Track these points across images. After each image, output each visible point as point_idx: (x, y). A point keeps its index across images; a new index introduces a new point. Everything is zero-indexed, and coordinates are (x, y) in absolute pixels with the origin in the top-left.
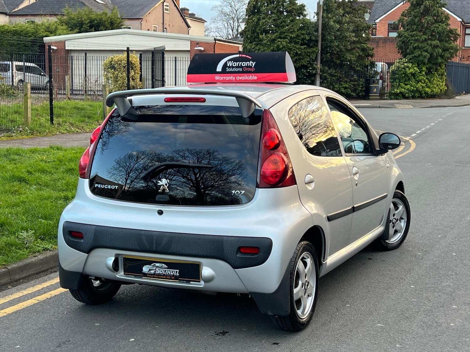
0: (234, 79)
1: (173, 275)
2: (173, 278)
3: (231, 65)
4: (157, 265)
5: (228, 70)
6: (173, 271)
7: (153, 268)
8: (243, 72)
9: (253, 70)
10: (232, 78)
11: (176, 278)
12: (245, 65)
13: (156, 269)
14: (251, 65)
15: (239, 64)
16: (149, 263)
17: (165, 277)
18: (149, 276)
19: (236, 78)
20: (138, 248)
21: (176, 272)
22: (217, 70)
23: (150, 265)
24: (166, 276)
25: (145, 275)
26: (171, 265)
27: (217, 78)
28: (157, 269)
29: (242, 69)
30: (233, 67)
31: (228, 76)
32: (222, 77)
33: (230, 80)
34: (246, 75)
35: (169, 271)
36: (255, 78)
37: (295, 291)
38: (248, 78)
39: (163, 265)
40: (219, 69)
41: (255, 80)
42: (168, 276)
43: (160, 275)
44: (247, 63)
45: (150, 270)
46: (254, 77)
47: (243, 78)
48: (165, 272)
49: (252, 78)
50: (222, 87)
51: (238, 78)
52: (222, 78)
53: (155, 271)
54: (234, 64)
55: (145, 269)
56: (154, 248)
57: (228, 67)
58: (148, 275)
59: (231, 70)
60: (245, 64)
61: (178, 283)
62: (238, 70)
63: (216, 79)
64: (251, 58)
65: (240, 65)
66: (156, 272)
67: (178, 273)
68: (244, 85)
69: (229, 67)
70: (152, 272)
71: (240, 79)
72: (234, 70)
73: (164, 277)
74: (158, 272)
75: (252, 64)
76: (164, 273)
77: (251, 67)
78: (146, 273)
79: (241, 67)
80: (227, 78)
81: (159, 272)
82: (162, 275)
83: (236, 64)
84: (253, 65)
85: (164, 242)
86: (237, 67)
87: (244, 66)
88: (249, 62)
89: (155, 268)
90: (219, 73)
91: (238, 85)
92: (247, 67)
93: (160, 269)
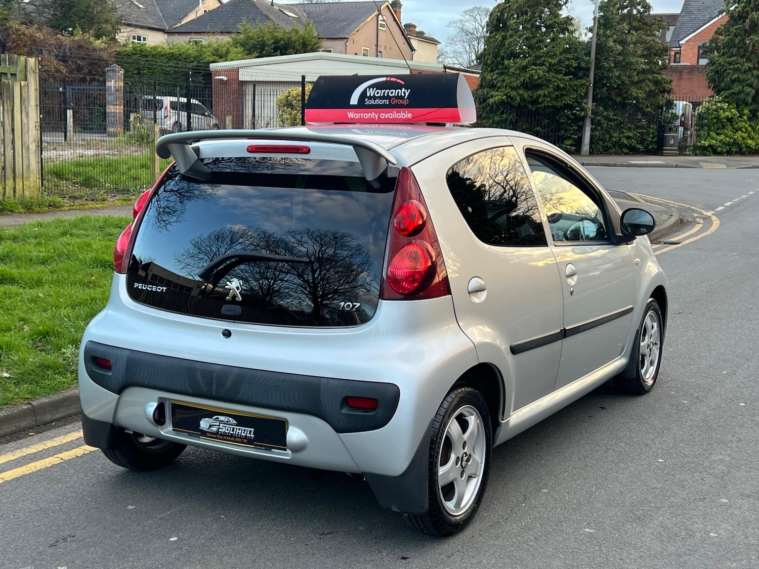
0: (377, 117)
1: (246, 436)
2: (246, 441)
3: (372, 95)
4: (222, 418)
5: (367, 102)
6: (245, 430)
7: (216, 424)
8: (390, 106)
9: (405, 103)
10: (373, 115)
11: (249, 441)
12: (393, 95)
13: (219, 426)
14: (403, 95)
15: (384, 93)
16: (210, 414)
17: (233, 439)
18: (210, 435)
19: (379, 116)
20: (190, 390)
21: (249, 432)
22: (351, 103)
23: (211, 417)
24: (235, 437)
25: (204, 433)
26: (242, 420)
27: (351, 115)
28: (221, 425)
29: (389, 102)
30: (375, 98)
31: (368, 113)
32: (358, 113)
33: (370, 119)
34: (395, 111)
35: (239, 430)
36: (410, 116)
37: (442, 470)
38: (399, 116)
39: (231, 419)
40: (354, 100)
41: (409, 119)
42: (238, 437)
43: (226, 436)
44: (397, 91)
45: (210, 426)
46: (407, 115)
47: (390, 116)
48: (233, 431)
49: (404, 116)
50: (359, 129)
51: (382, 116)
52: (357, 116)
54: (378, 93)
55: (204, 424)
56: (214, 392)
57: (368, 97)
58: (208, 434)
59: (372, 102)
60: (393, 93)
61: (253, 449)
62: (383, 102)
63: (349, 117)
64: (403, 83)
65: (386, 95)
66: (220, 430)
67: (252, 433)
68: (391, 126)
69: (370, 98)
70: (214, 429)
71: (386, 117)
72: (378, 102)
73: (231, 439)
74: (224, 429)
75: (404, 93)
76: (231, 432)
77: (402, 98)
78: (206, 430)
79: (388, 97)
80: (366, 116)
81: (224, 430)
82: (229, 436)
83: (381, 93)
84: (407, 94)
85: (228, 384)
86: (381, 98)
87: (393, 97)
88: (400, 90)
89: (218, 424)
90: (354, 107)
91: (382, 126)
92: (397, 97)
93: (226, 426)
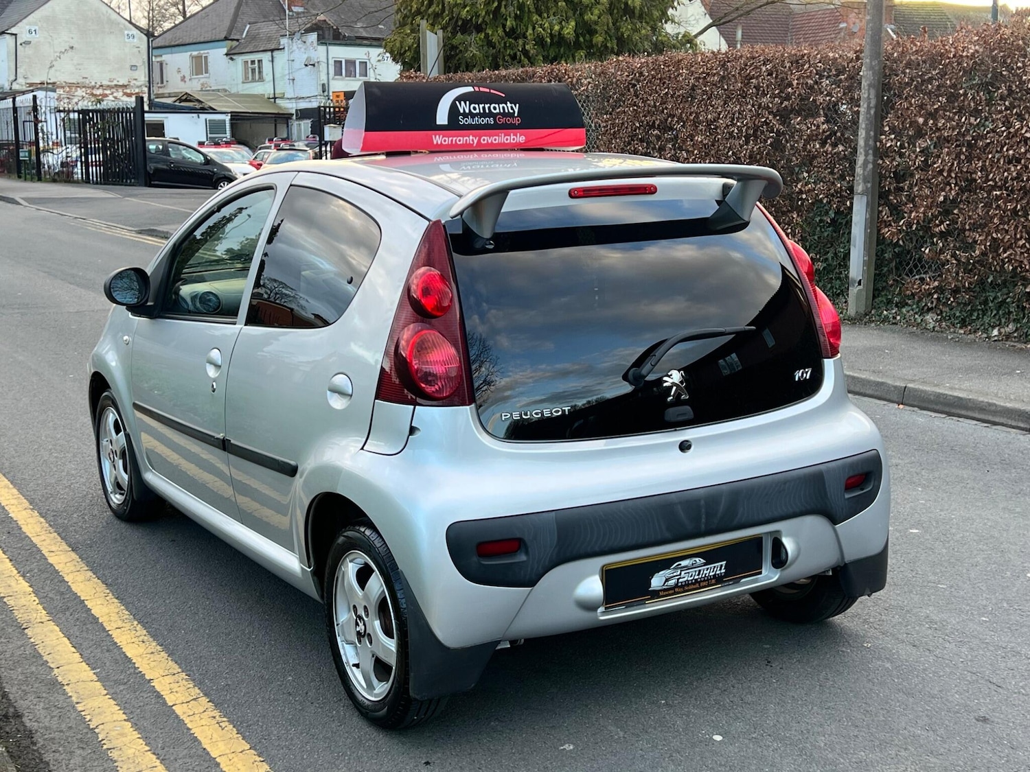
0: (476, 142)
1: (714, 575)
2: (713, 581)
3: (467, 111)
4: (684, 563)
5: (463, 121)
6: (714, 567)
7: (675, 574)
8: (496, 127)
9: (517, 121)
10: (471, 139)
11: (718, 580)
12: (498, 111)
13: (680, 575)
14: (511, 111)
15: (484, 109)
16: (667, 564)
17: (697, 585)
18: (665, 593)
19: (479, 140)
21: (719, 568)
22: (439, 122)
23: (668, 568)
25: (656, 594)
26: (710, 556)
27: (438, 139)
28: (683, 573)
29: (495, 120)
30: (472, 115)
31: (463, 137)
32: (448, 137)
33: (466, 144)
34: (502, 133)
35: (707, 569)
36: (522, 139)
38: (507, 140)
39: (697, 559)
40: (442, 118)
41: (520, 144)
42: (704, 581)
44: (500, 106)
46: (519, 138)
47: (495, 140)
48: (699, 574)
49: (514, 139)
51: (484, 140)
52: (447, 141)
53: (678, 579)
54: (474, 108)
55: (657, 582)
57: (461, 114)
58: (661, 594)
59: (470, 121)
60: (497, 108)
61: (719, 590)
62: (485, 121)
63: (435, 143)
64: (504, 95)
65: (487, 111)
66: (680, 580)
67: (723, 568)
68: (496, 155)
69: (465, 115)
70: (672, 582)
71: (490, 141)
72: (476, 120)
73: (694, 587)
74: (686, 577)
75: (512, 108)
76: (697, 577)
77: (511, 115)
78: (658, 588)
79: (491, 115)
80: (460, 141)
81: (685, 579)
82: (694, 583)
83: (479, 108)
84: (516, 111)
86: (481, 115)
87: (497, 114)
88: (504, 105)
89: (678, 573)
90: (442, 128)
91: (484, 155)
92: (504, 114)
93: (691, 569)
